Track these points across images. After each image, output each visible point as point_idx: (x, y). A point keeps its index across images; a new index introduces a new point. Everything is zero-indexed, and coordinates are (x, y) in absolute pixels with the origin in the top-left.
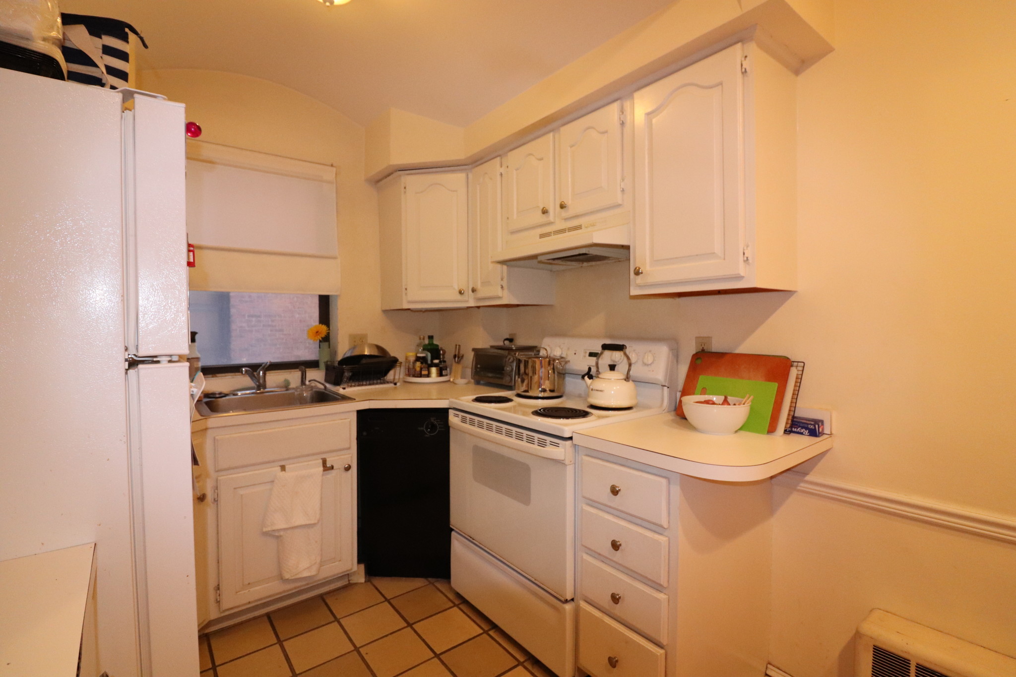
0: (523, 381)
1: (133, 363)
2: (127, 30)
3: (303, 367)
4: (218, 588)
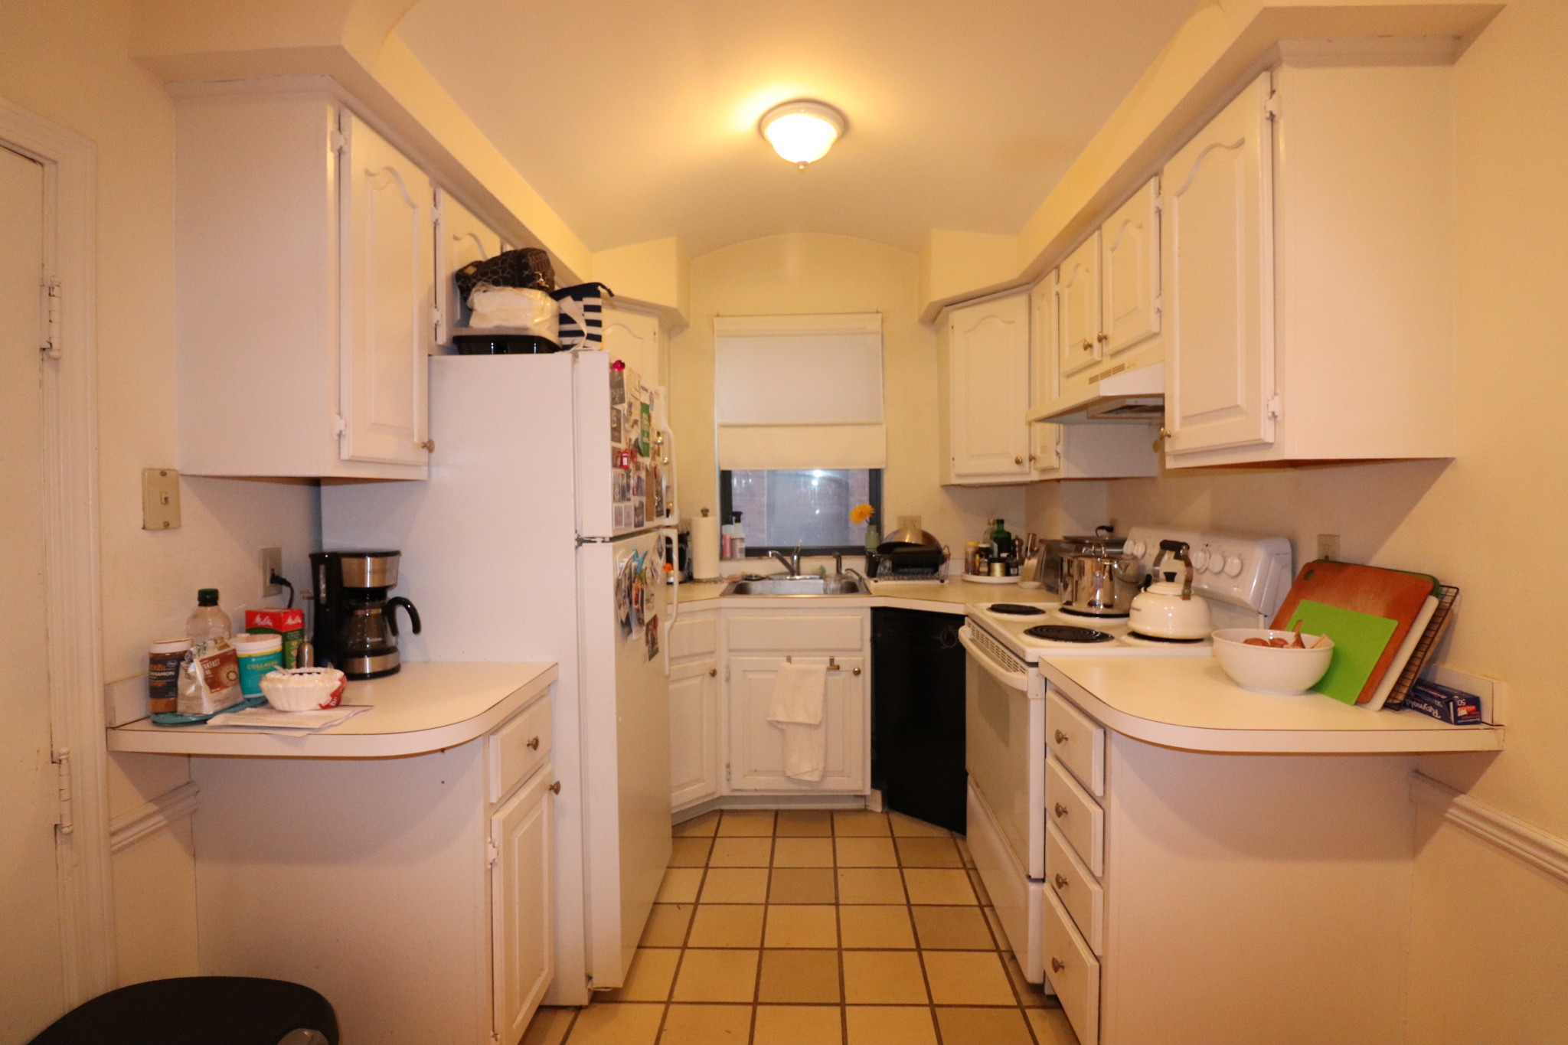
0: (1066, 587)
1: (581, 541)
2: (600, 288)
3: (837, 554)
4: (728, 766)
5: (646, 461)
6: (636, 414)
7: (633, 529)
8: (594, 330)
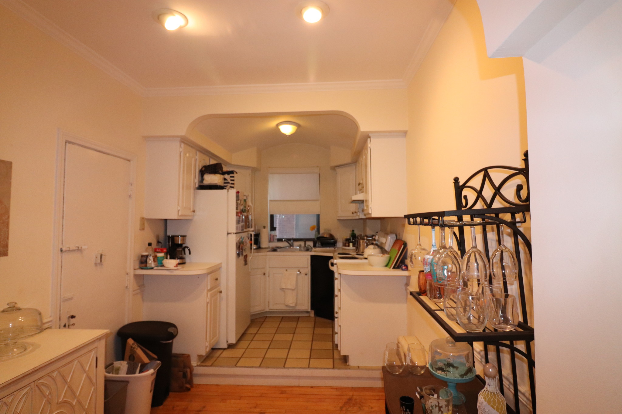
1: (228, 234)
2: (234, 172)
3: (305, 240)
4: (268, 302)
5: (245, 214)
6: (242, 202)
7: (241, 231)
8: (232, 182)
